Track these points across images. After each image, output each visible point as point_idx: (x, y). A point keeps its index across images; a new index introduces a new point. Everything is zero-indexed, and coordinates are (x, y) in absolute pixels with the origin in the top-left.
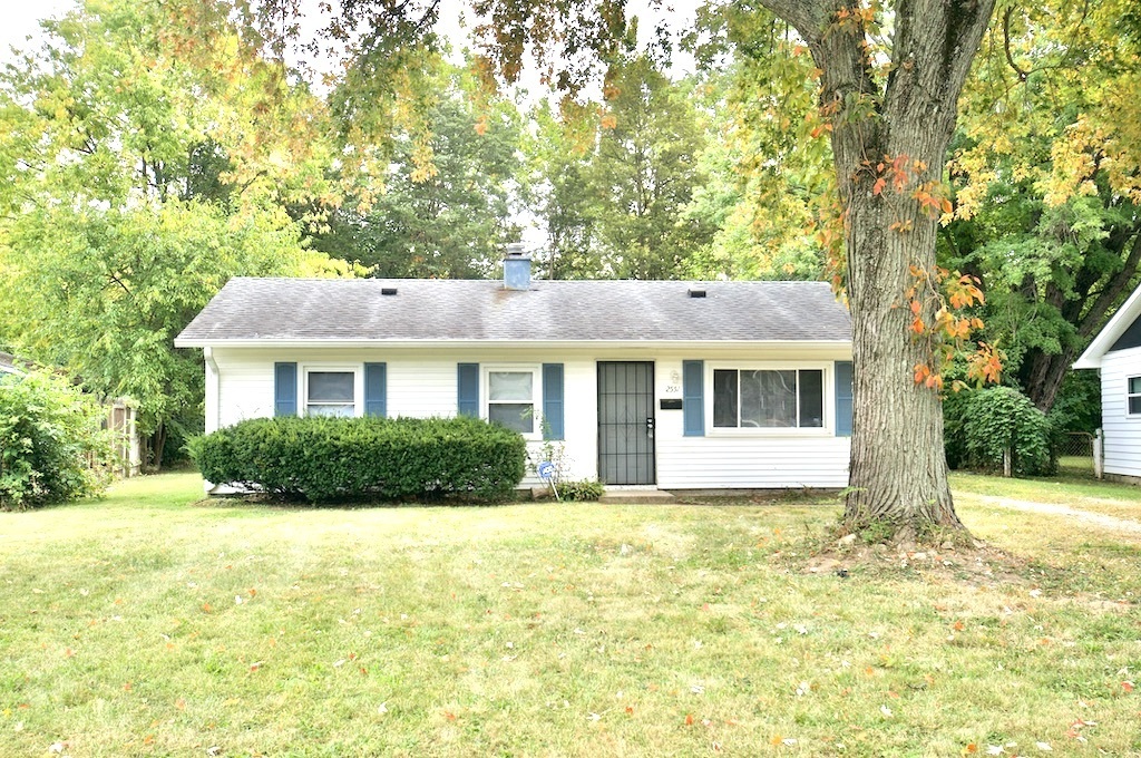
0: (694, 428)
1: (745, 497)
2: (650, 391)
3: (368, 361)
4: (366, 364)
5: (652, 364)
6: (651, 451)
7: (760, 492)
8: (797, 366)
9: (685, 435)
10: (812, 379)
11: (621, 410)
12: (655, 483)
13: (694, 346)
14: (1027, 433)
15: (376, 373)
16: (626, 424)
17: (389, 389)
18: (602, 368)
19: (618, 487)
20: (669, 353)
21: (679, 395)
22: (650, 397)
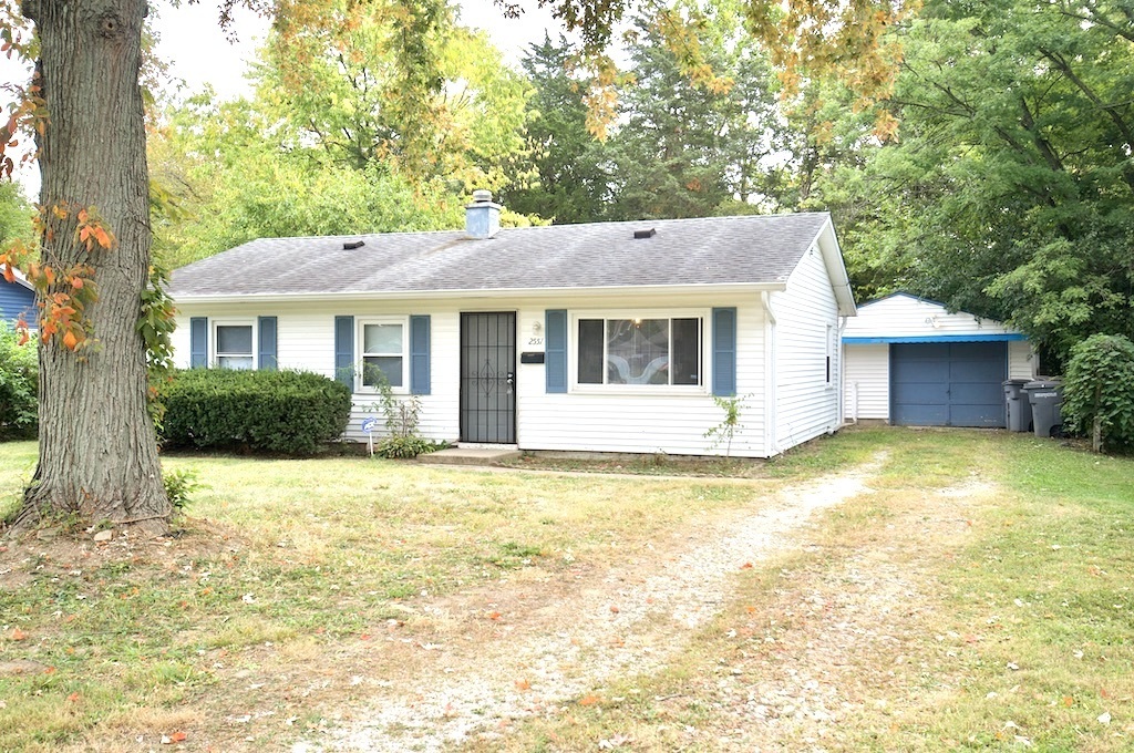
0: (556, 383)
1: (610, 462)
2: (511, 344)
3: (262, 315)
4: (260, 317)
5: (514, 314)
6: (511, 408)
7: (628, 457)
8: (669, 315)
9: (547, 391)
10: (687, 330)
11: (482, 363)
12: (515, 443)
13: (557, 295)
14: (1111, 394)
15: (269, 325)
16: (488, 379)
17: (280, 342)
18: (465, 318)
19: (478, 445)
20: (532, 302)
21: (541, 348)
22: (511, 349)
